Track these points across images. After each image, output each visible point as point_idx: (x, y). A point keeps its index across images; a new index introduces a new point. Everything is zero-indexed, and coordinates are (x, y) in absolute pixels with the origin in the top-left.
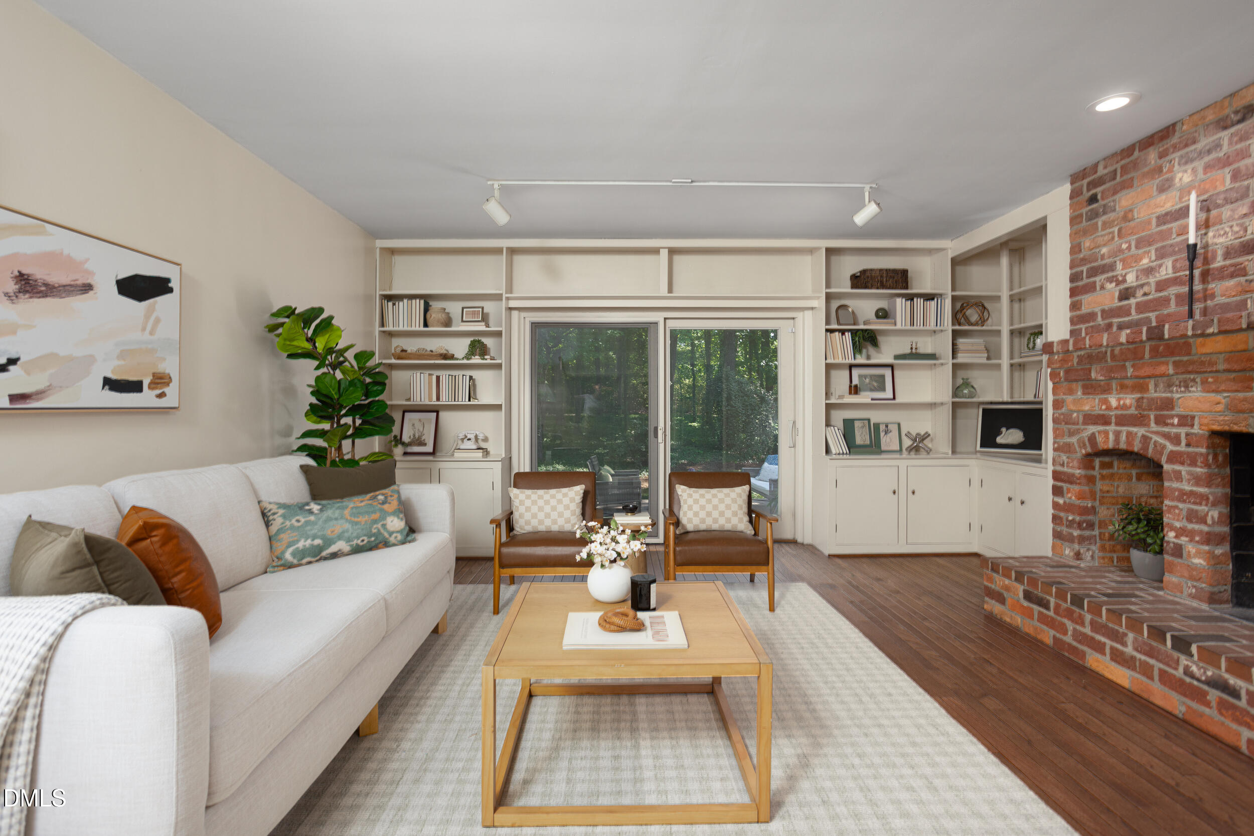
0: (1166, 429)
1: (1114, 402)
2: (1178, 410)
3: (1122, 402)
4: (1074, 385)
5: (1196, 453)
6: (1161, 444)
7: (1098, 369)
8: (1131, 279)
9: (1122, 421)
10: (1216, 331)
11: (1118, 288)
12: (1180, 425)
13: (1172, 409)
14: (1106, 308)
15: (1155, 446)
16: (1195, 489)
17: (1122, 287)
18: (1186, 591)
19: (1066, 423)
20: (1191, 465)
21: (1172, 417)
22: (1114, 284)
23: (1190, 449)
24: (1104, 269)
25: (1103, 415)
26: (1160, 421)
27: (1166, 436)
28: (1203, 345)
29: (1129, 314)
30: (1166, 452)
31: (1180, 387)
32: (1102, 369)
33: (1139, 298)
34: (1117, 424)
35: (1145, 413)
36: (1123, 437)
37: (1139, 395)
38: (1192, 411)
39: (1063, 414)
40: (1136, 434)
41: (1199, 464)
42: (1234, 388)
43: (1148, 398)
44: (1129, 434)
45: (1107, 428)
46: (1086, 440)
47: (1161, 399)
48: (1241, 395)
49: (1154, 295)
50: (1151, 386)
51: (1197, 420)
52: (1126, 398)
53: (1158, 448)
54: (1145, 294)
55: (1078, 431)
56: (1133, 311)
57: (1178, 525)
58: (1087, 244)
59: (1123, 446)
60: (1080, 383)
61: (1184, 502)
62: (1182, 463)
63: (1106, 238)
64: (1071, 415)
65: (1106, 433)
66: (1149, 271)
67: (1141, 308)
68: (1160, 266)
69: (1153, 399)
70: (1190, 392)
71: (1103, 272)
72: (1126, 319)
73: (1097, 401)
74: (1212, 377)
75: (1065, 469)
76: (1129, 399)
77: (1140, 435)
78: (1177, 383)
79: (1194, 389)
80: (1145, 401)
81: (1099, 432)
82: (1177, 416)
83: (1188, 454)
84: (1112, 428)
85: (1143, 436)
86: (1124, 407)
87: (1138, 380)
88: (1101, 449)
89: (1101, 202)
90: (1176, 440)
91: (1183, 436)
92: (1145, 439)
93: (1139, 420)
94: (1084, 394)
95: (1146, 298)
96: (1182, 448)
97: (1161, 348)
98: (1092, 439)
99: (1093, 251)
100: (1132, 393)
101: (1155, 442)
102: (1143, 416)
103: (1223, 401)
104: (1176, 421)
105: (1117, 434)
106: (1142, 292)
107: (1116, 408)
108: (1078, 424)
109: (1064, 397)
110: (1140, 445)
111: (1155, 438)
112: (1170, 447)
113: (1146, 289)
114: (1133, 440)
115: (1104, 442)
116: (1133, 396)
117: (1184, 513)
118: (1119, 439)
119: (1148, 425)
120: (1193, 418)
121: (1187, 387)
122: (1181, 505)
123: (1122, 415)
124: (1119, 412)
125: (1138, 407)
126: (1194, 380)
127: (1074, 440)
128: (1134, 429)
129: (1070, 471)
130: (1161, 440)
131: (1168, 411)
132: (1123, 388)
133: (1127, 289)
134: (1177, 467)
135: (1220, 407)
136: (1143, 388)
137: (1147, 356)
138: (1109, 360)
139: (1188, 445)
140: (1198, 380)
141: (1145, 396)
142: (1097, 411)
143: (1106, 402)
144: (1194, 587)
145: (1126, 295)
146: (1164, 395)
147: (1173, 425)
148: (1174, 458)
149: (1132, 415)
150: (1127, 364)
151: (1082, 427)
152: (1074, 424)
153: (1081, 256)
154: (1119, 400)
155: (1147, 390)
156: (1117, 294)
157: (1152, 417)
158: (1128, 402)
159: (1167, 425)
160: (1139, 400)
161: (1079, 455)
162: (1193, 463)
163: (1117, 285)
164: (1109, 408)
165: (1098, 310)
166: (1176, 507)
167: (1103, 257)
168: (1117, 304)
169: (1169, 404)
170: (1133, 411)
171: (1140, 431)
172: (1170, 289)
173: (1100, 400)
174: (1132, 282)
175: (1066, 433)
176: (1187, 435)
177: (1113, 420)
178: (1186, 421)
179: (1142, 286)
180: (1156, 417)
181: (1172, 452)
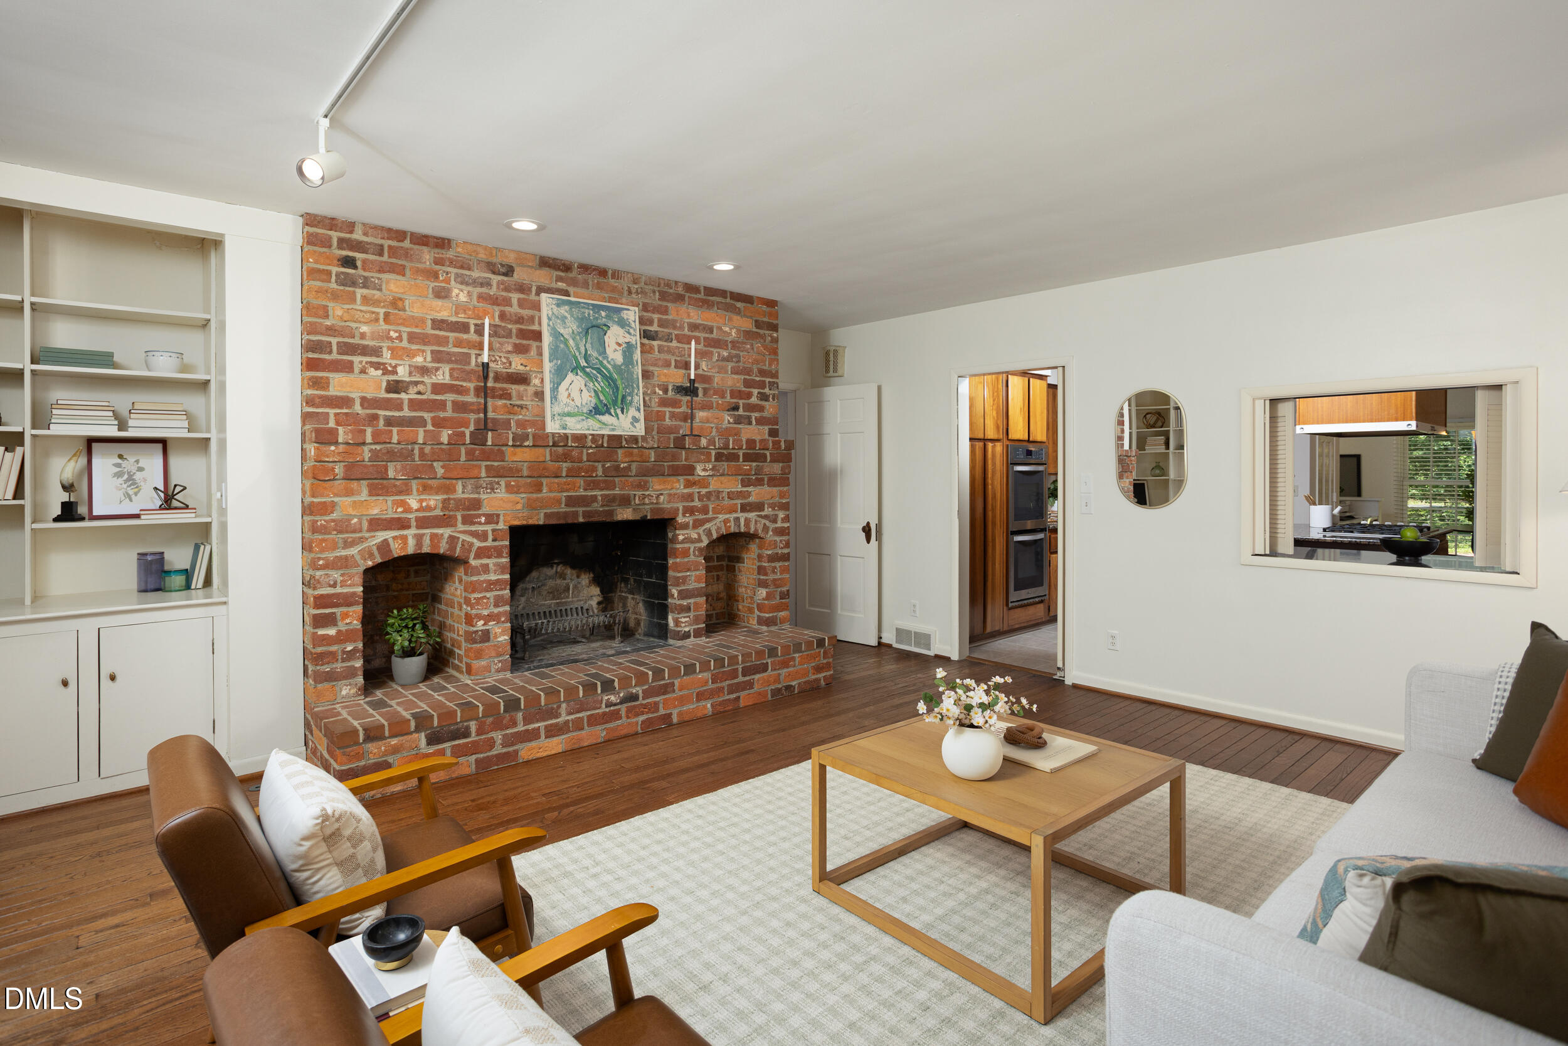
0: (473, 528)
1: (414, 505)
2: (485, 509)
3: (424, 504)
4: (354, 485)
5: (502, 546)
6: (469, 542)
7: (399, 467)
8: (403, 373)
9: (422, 523)
10: (531, 445)
11: (386, 378)
12: (487, 523)
13: (479, 509)
14: (368, 396)
15: (463, 545)
16: (500, 577)
17: (392, 378)
18: (494, 668)
19: (340, 532)
20: (498, 557)
21: (479, 516)
22: (380, 372)
23: (496, 543)
24: (364, 351)
25: (399, 519)
26: (467, 520)
27: (474, 534)
28: (515, 454)
29: (401, 409)
30: (474, 549)
31: (487, 488)
32: (404, 468)
33: (412, 394)
34: (418, 527)
35: (451, 513)
36: (427, 541)
37: (445, 496)
38: (497, 510)
39: (333, 521)
40: (442, 535)
41: (505, 555)
42: (531, 490)
43: (454, 499)
44: (433, 537)
45: (405, 532)
46: (375, 548)
47: (469, 499)
48: (535, 495)
49: (429, 396)
50: (459, 488)
51: (502, 518)
52: (430, 499)
53: (466, 546)
54: (419, 393)
55: (362, 540)
56: (406, 407)
57: (486, 612)
58: (339, 313)
59: (426, 549)
60: (364, 483)
61: (492, 590)
62: (489, 557)
63: (367, 316)
64: (349, 520)
65: (404, 539)
66: (424, 370)
67: (414, 405)
68: (437, 369)
69: (460, 500)
70: (495, 493)
71: (364, 354)
72: (397, 414)
73: (390, 503)
74: (514, 481)
75: (339, 590)
76: (434, 500)
77: (446, 536)
78: (484, 485)
79: (498, 491)
80: (452, 502)
81: (394, 538)
82: (484, 515)
83: (495, 548)
84: (412, 531)
85: (451, 537)
86: (429, 508)
87: (445, 480)
88: (396, 556)
89: (360, 272)
90: (483, 536)
91: (490, 533)
92: (452, 540)
93: (445, 521)
94: (371, 495)
95: (419, 397)
96: (489, 543)
97: (477, 452)
98: (384, 546)
99: (347, 324)
100: (437, 493)
101: (463, 541)
102: (450, 517)
103: (522, 501)
104: (483, 519)
105: (419, 538)
106: (416, 390)
107: (417, 510)
108: (361, 531)
109: (336, 499)
110: (447, 546)
111: (462, 537)
112: (477, 544)
113: (421, 388)
114: (439, 542)
115: (401, 549)
116: (438, 498)
117: (492, 600)
118: (421, 543)
119: (455, 525)
120: (498, 516)
121: (492, 489)
122: (488, 595)
123: (424, 517)
124: (421, 514)
125: (444, 508)
126: (498, 483)
127: (353, 551)
128: (439, 531)
129: (345, 590)
130: (469, 539)
131: (475, 510)
132: (426, 489)
133: (397, 382)
134: (485, 561)
135: (519, 506)
136: (450, 489)
137: (463, 458)
138: (417, 458)
139: (494, 540)
140: (503, 483)
141: (452, 497)
142: (391, 515)
143: (403, 503)
144: (500, 661)
145: (395, 387)
146: (472, 496)
147: (480, 523)
148: (481, 553)
149: (437, 516)
150: (435, 464)
151: (367, 535)
152: (354, 532)
153: (328, 323)
154: (421, 501)
155: (455, 491)
156: (384, 384)
157: (459, 518)
158: (432, 503)
159: (473, 523)
160: (444, 501)
161: (362, 569)
162: (500, 556)
163: (383, 374)
164: (408, 510)
165: (356, 395)
166: (484, 597)
167: (363, 336)
168: (383, 395)
169: (476, 504)
170: (438, 512)
171: (446, 532)
172: (447, 395)
173: (394, 502)
174: (403, 376)
175: (341, 544)
176: (493, 531)
177: (413, 523)
178: (492, 519)
179: (416, 383)
180: (463, 517)
181: (479, 548)
